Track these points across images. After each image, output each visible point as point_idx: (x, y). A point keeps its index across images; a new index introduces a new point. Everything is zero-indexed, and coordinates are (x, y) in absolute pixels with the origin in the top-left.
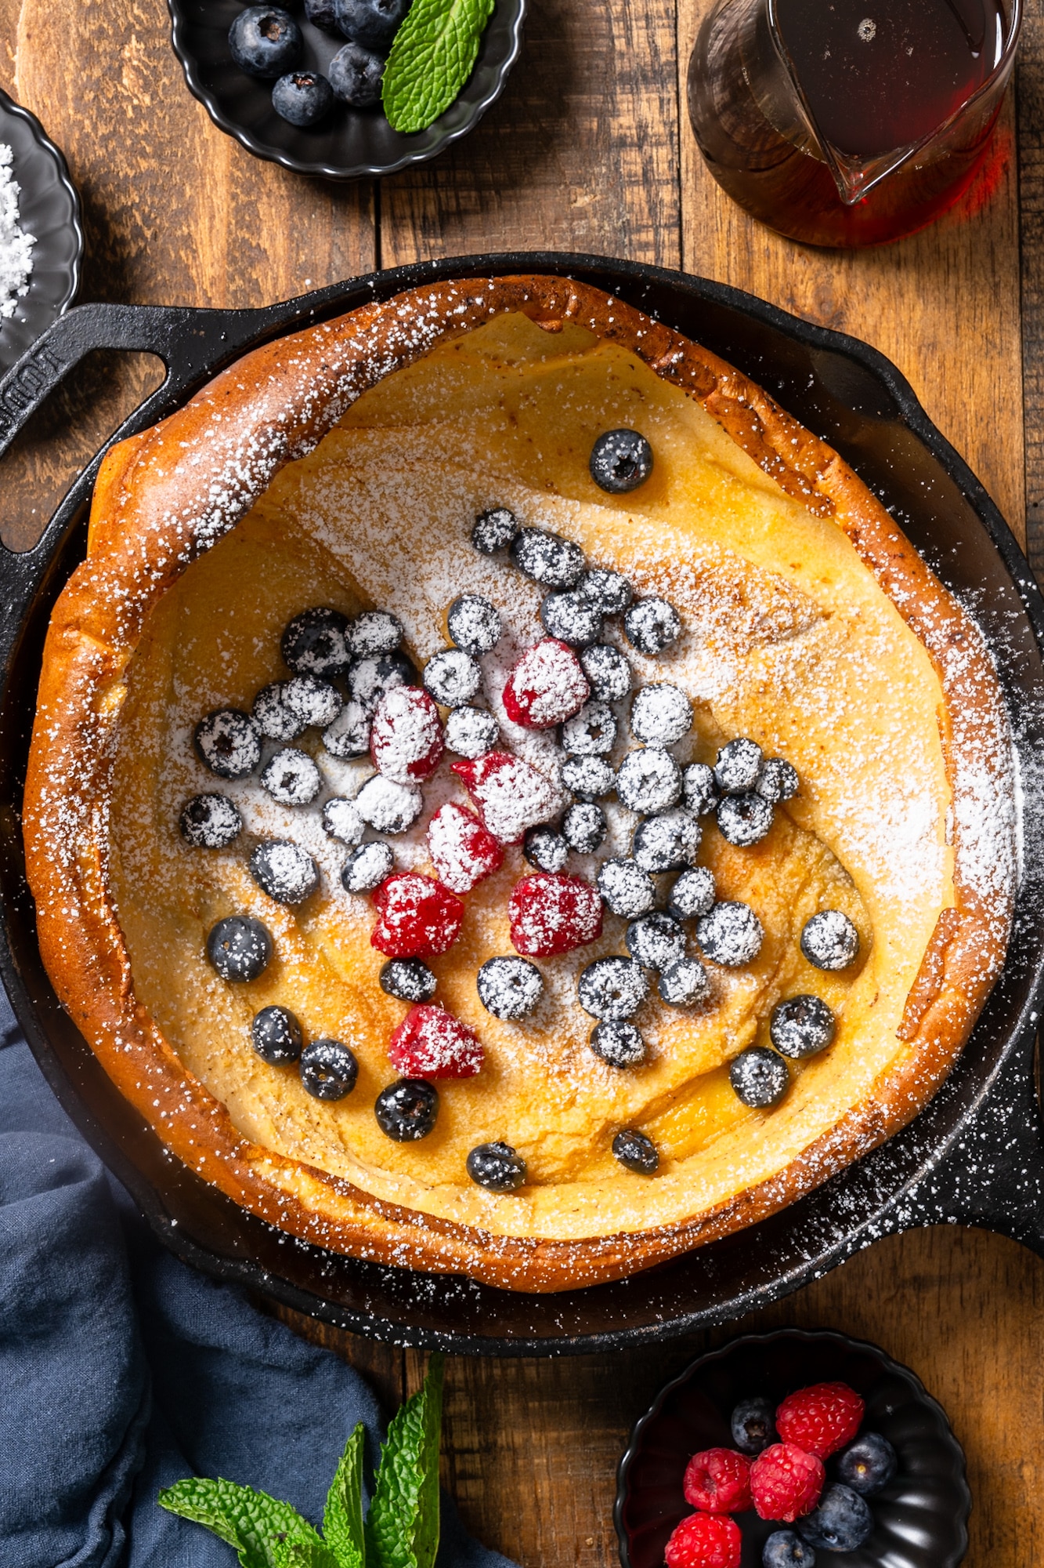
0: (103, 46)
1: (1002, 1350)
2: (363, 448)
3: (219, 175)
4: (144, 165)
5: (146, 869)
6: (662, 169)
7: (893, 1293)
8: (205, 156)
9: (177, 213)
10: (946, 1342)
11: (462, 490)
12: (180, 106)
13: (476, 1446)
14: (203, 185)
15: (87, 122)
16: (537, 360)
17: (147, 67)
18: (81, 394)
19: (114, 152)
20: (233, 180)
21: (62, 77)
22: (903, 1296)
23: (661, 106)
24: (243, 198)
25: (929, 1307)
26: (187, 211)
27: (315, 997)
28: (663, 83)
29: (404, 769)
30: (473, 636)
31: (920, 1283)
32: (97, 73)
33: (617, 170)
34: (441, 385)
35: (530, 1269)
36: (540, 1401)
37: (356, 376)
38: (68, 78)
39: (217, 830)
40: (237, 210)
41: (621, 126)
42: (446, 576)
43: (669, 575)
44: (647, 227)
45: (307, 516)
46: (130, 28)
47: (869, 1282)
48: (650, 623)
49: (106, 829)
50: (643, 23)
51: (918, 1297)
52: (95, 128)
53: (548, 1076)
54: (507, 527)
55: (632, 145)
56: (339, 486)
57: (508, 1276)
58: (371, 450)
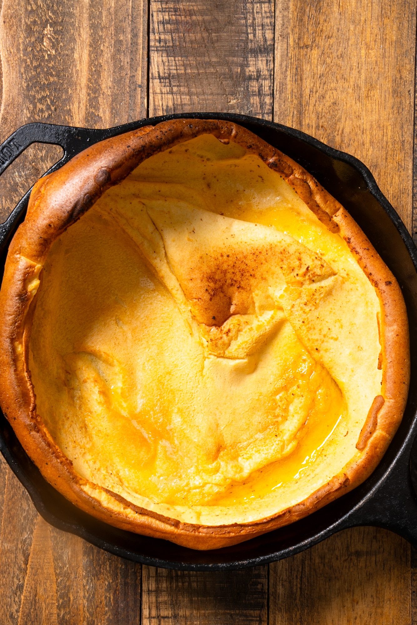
0: (36, 28)
1: (392, 584)
3: (83, 85)
4: (52, 79)
6: (266, 89)
7: (347, 558)
8: (77, 77)
9: (65, 100)
10: (369, 580)
12: (67, 55)
13: (170, 615)
14: (76, 89)
15: (28, 60)
17: (54, 38)
18: (23, 174)
19: (39, 74)
20: (88, 87)
21: (18, 40)
22: (351, 559)
23: (267, 63)
24: (92, 95)
25: (362, 564)
26: (69, 100)
28: (268, 53)
31: (358, 554)
32: (33, 39)
33: (247, 89)
36: (198, 597)
38: (21, 41)
40: (90, 100)
41: (250, 71)
44: (259, 113)
46: (47, 21)
47: (337, 552)
50: (261, 28)
51: (357, 560)
52: (32, 63)
55: (254, 79)
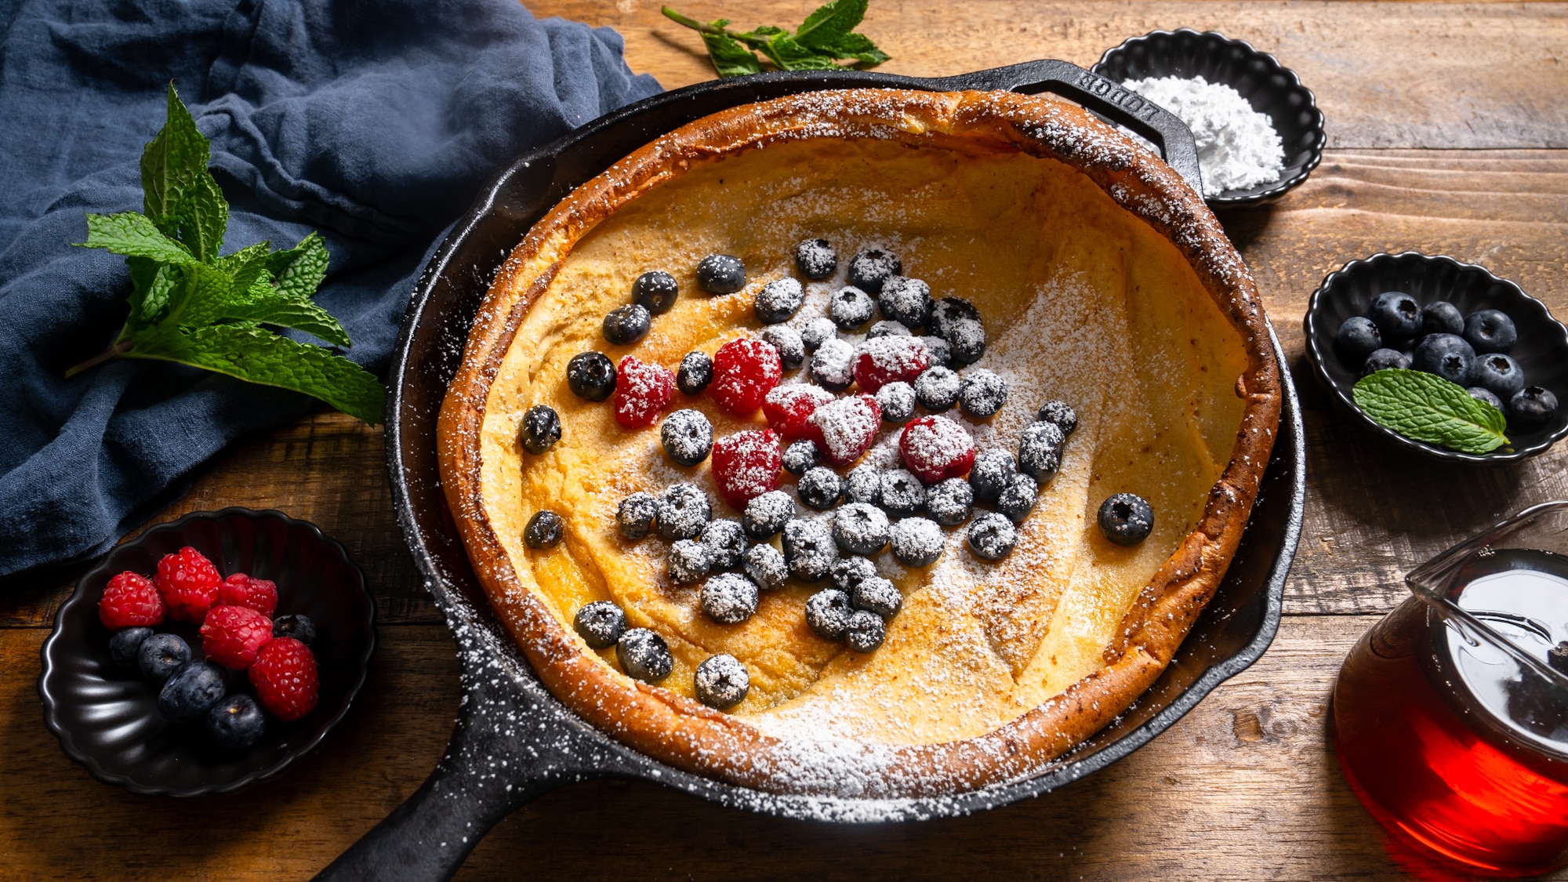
2: (1112, 318)
5: (782, 214)
6: (1366, 602)
7: (389, 777)
10: (335, 825)
13: (312, 457)
16: (1202, 432)
22: (385, 787)
30: (976, 380)
31: (396, 800)
33: (1357, 570)
34: (1169, 370)
35: (461, 403)
36: (340, 502)
37: (1182, 215)
38: (1331, 235)
39: (811, 250)
41: (1394, 572)
42: (1018, 384)
43: (1036, 547)
44: (1316, 590)
45: (1055, 284)
47: (404, 755)
48: (997, 525)
49: (819, 133)
51: (383, 799)
53: (612, 473)
54: (1063, 417)
56: (1081, 302)
57: (456, 391)
58: (1111, 325)
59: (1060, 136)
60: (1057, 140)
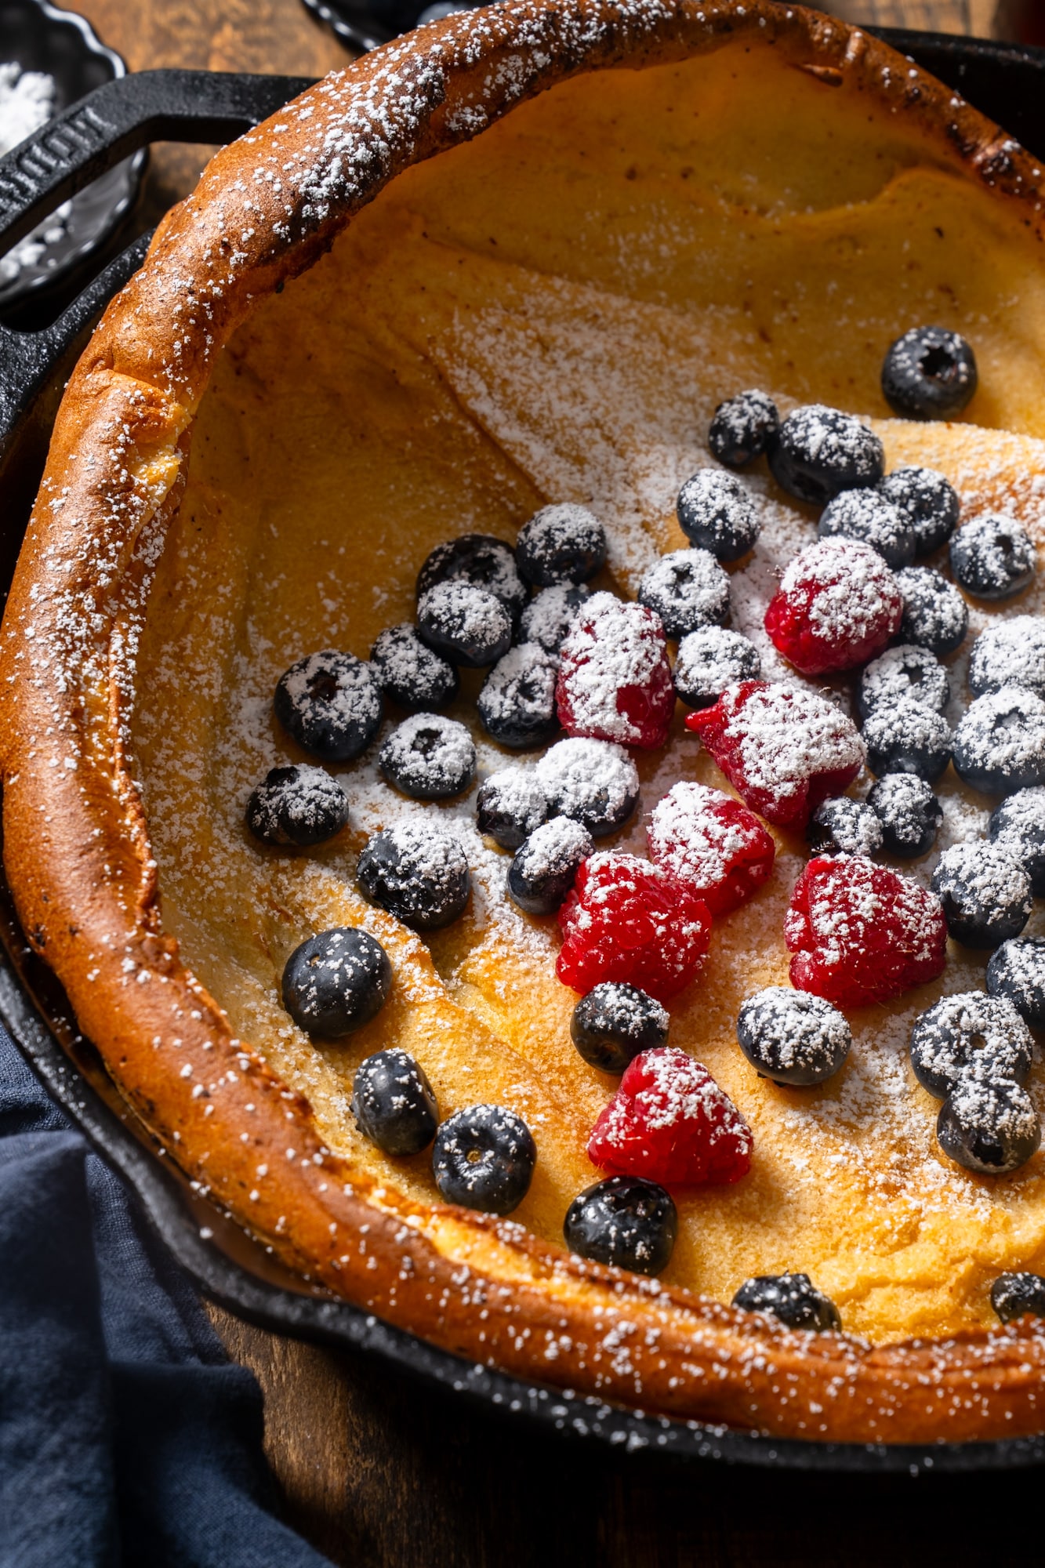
0: (185, 34)
2: (547, 299)
5: (188, 849)
11: (692, 389)
16: (801, 210)
27: (461, 1053)
29: (611, 699)
30: (718, 504)
34: (659, 239)
35: (860, 1382)
37: (546, 29)
42: (671, 472)
43: (1014, 494)
45: (459, 372)
46: (223, 17)
48: (990, 535)
49: (132, 664)
53: (867, 1191)
54: (763, 406)
56: (512, 337)
57: (820, 1398)
58: (558, 305)
59: (343, 170)
60: (349, 179)
